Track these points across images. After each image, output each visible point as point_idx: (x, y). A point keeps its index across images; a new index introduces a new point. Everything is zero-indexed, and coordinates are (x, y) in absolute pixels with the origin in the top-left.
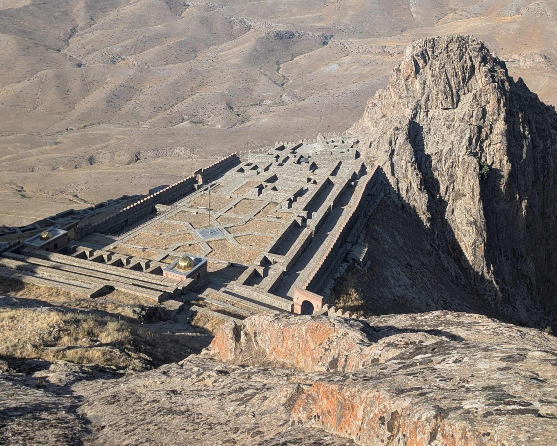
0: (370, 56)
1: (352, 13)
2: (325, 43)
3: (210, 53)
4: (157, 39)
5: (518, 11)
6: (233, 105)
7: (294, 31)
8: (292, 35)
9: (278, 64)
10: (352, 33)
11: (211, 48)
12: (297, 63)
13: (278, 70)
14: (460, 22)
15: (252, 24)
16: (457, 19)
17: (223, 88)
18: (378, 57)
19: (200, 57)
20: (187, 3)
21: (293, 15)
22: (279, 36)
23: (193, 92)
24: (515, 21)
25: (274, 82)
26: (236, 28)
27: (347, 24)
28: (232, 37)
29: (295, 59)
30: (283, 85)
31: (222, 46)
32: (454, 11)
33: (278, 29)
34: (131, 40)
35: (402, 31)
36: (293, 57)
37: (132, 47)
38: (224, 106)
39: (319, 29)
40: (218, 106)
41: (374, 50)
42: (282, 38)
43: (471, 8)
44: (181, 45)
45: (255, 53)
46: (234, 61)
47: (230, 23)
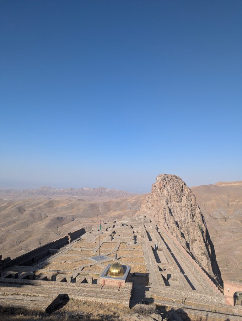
0: (89, 223)
1: (82, 211)
2: (73, 220)
3: (33, 225)
4: (14, 221)
5: (130, 209)
6: (41, 243)
7: (63, 217)
8: (62, 218)
9: (58, 228)
10: (82, 217)
11: (34, 224)
12: (64, 227)
13: (58, 230)
14: (115, 212)
15: (49, 215)
16: (113, 212)
17: (38, 237)
18: (91, 223)
19: (29, 227)
20: (26, 209)
21: (63, 212)
22: (58, 218)
23: (26, 239)
24: (131, 211)
25: (57, 234)
26: (43, 217)
27: (80, 214)
28: (41, 220)
29: (63, 226)
30: (59, 234)
31: (38, 223)
32: (112, 209)
33: (58, 216)
34: (4, 222)
35: (97, 216)
36: (63, 225)
37: (4, 225)
38: (38, 243)
39: (71, 216)
40: (36, 243)
41: (90, 221)
42: (59, 219)
43: (117, 208)
44: (22, 223)
45: (50, 224)
46: (42, 227)
47: (41, 215)
